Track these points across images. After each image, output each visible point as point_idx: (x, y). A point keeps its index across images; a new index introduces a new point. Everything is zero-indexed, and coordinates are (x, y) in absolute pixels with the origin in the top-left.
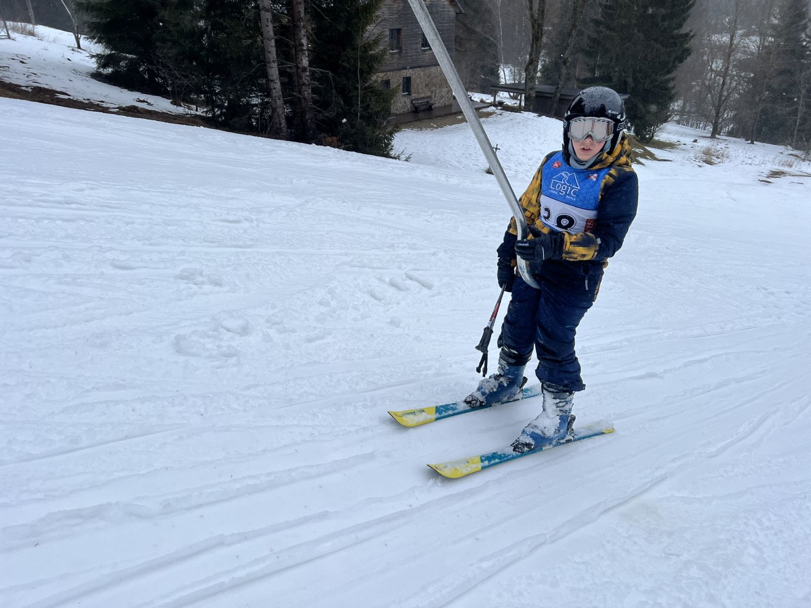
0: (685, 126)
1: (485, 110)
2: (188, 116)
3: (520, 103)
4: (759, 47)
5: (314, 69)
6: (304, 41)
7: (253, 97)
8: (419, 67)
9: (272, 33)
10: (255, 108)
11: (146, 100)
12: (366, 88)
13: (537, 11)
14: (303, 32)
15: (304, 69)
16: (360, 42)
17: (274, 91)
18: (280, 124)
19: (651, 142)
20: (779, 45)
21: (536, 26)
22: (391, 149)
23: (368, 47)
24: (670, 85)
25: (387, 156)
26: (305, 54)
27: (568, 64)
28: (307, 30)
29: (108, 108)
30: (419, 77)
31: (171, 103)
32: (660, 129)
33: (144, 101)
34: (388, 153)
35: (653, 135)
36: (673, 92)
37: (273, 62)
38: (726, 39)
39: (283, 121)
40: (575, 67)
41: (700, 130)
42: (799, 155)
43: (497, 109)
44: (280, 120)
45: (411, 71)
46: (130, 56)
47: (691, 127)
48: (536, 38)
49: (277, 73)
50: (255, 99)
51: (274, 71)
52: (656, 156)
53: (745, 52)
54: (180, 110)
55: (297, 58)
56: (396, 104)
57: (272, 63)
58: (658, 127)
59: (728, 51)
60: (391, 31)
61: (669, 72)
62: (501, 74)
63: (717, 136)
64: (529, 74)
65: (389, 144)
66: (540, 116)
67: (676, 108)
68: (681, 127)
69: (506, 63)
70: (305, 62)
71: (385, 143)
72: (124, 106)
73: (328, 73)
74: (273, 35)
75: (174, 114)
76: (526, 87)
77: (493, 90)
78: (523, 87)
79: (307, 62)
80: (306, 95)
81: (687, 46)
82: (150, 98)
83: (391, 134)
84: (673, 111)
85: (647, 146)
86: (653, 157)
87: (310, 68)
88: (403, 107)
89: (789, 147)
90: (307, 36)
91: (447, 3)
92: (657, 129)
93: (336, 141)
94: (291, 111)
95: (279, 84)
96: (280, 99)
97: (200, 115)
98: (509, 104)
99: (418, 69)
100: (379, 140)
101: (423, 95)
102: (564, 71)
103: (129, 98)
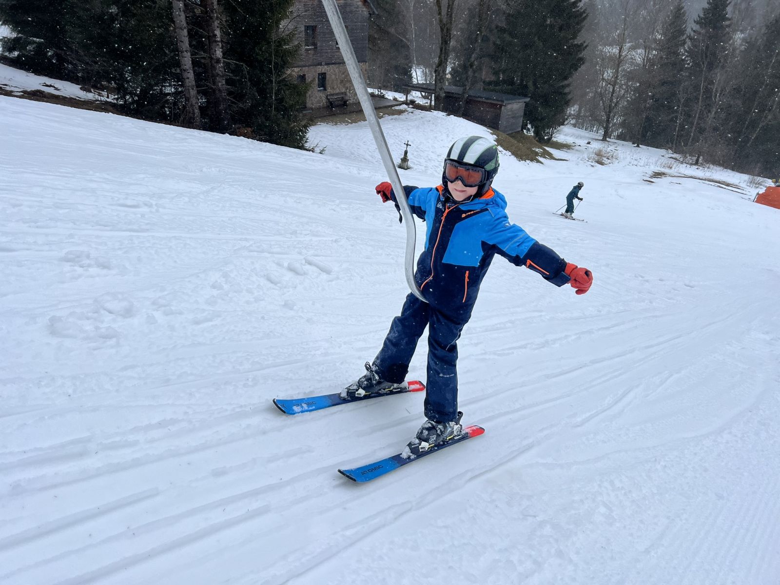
0: (580, 129)
1: (397, 108)
2: (98, 102)
3: (431, 103)
4: (644, 60)
5: (229, 61)
6: (218, 33)
7: (167, 86)
8: (333, 64)
9: (184, 23)
10: (168, 97)
11: (53, 85)
12: (279, 82)
13: (446, 16)
14: (216, 23)
15: (218, 61)
16: (274, 37)
17: (187, 81)
18: (194, 114)
19: (550, 143)
20: (662, 58)
21: (445, 30)
22: (306, 142)
23: (281, 42)
24: (567, 90)
25: (302, 148)
26: (219, 45)
27: (474, 67)
28: (220, 22)
29: (12, 92)
30: (334, 73)
31: (81, 89)
32: (558, 131)
33: (50, 86)
34: (303, 146)
35: (552, 135)
36: (569, 97)
37: (186, 51)
38: (615, 50)
39: (197, 111)
40: (481, 69)
41: (593, 133)
42: (678, 158)
43: (409, 107)
44: (193, 110)
45: (326, 67)
46: (38, 40)
47: (585, 130)
48: (445, 41)
49: (191, 62)
50: (169, 88)
51: (187, 61)
52: (554, 156)
53: (632, 64)
54: (90, 96)
55: (210, 49)
56: (311, 98)
57: (185, 53)
58: (555, 129)
59: (618, 61)
60: (307, 28)
61: (566, 78)
62: (413, 74)
63: (607, 139)
64: (439, 75)
65: (304, 136)
66: (448, 115)
67: (572, 112)
68: (576, 130)
69: (418, 64)
70: (219, 53)
71: (300, 135)
72: (29, 90)
73: (242, 65)
74: (185, 25)
75: (83, 100)
76: (436, 88)
77: (405, 89)
78: (433, 88)
79: (221, 54)
80: (220, 86)
81: (581, 56)
82: (58, 83)
83: (306, 127)
84: (570, 115)
85: (546, 147)
86: (551, 157)
87: (224, 60)
88: (319, 102)
89: (670, 151)
90: (221, 28)
91: (360, 3)
92: (555, 130)
93: (250, 133)
94: (205, 101)
95: (192, 74)
96: (193, 89)
97: (111, 102)
98: (421, 103)
99: (333, 65)
100: (293, 133)
101: (337, 91)
102: (470, 73)
103: (35, 82)
